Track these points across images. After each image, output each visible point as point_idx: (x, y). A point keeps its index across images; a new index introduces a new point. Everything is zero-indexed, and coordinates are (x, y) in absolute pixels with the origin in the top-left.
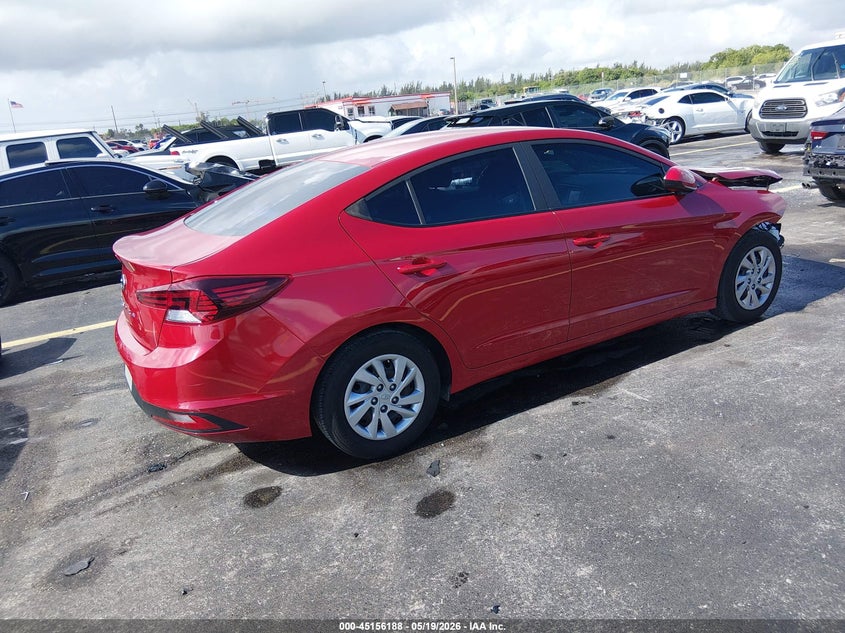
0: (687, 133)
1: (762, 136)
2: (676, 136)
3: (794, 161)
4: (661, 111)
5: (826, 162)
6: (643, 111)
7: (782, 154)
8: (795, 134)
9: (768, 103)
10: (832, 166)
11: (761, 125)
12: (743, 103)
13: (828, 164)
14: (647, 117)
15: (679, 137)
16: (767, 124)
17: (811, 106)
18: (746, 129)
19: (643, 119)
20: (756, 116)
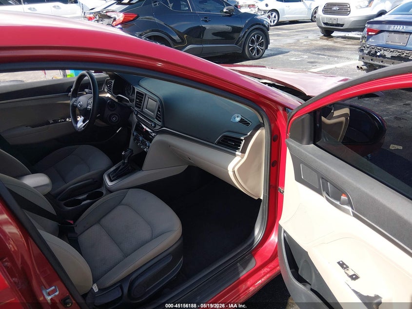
0: (280, 20)
1: (323, 26)
2: (274, 21)
3: (340, 42)
4: (267, 5)
5: (376, 52)
6: (256, 5)
7: (332, 37)
8: (342, 25)
9: (328, 4)
10: (381, 56)
11: (323, 18)
12: (311, 4)
13: (378, 54)
14: (258, 9)
15: (276, 22)
16: (327, 18)
17: (353, 9)
18: (311, 19)
19: (257, 9)
20: (320, 12)
